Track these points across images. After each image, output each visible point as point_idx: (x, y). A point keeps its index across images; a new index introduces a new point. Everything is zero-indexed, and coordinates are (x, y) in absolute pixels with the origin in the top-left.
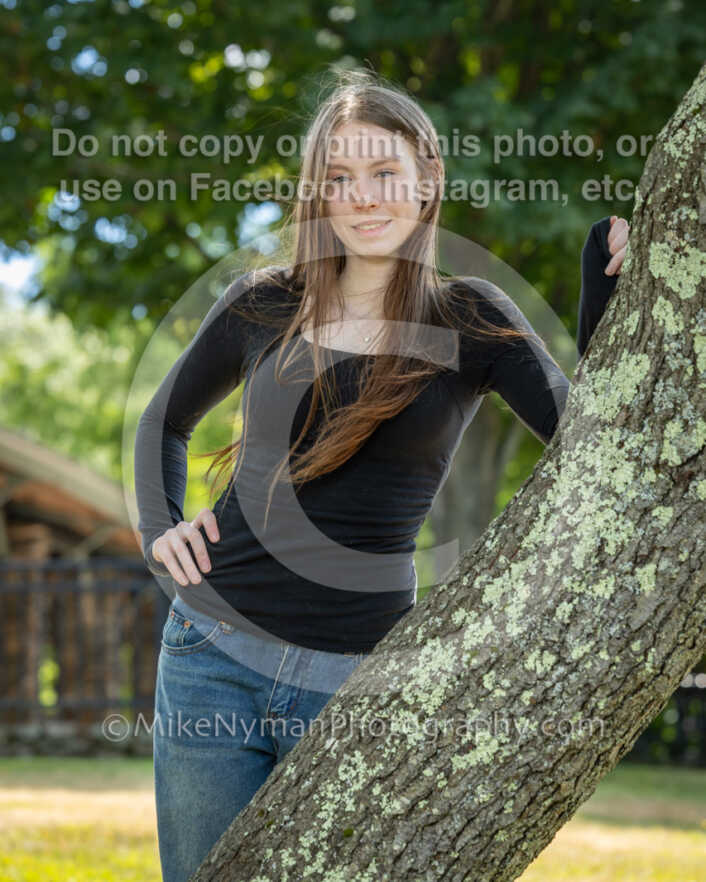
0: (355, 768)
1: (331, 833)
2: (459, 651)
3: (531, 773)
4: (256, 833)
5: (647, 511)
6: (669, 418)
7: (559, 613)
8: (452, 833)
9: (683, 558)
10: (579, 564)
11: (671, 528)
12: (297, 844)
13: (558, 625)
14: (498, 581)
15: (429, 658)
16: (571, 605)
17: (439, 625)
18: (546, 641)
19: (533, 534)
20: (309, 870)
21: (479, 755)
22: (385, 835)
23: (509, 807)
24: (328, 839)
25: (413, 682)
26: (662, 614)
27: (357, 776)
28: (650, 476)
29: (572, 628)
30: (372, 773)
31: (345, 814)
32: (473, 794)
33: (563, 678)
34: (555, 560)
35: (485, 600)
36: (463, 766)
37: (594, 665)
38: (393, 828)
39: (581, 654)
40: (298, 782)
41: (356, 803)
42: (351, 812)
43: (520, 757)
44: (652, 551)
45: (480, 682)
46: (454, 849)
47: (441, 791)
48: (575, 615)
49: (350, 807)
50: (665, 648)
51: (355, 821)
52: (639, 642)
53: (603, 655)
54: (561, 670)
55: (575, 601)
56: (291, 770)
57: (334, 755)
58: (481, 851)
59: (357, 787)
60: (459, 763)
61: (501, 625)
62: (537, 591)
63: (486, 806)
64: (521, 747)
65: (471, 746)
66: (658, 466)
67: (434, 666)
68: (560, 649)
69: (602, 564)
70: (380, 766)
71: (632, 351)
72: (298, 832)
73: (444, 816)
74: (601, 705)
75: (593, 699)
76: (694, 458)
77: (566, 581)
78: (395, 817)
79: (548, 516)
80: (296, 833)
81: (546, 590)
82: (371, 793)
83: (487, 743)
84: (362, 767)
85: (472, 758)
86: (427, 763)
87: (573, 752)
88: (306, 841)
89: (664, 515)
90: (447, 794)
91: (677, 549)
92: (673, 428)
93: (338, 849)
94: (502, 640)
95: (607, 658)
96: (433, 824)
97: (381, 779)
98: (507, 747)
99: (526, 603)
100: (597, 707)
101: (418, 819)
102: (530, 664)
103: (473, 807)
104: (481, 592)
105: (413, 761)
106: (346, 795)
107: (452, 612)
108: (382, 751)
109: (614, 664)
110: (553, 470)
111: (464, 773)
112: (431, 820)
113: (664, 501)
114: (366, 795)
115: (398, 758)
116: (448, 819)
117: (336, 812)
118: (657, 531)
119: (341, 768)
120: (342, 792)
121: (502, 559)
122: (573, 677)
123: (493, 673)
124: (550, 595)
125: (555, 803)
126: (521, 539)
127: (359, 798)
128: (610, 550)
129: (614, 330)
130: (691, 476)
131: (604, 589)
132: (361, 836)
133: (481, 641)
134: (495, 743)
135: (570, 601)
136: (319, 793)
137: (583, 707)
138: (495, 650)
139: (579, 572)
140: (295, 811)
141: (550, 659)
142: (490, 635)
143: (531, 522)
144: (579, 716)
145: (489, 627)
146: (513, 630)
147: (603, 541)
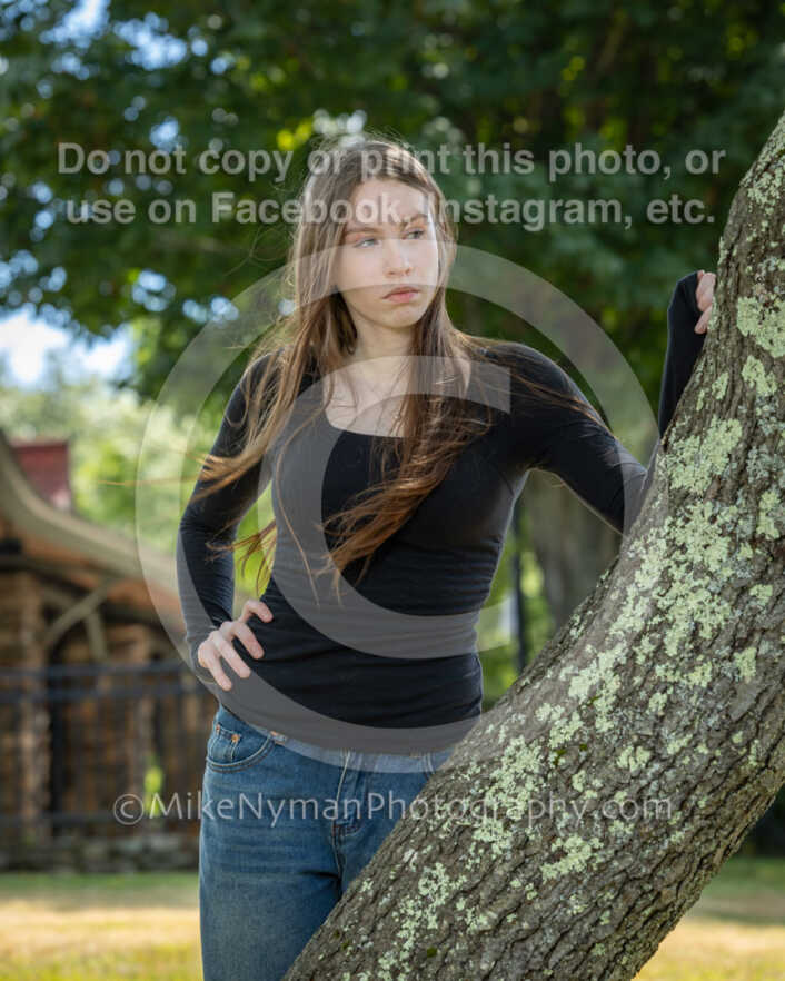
0: (436, 880)
1: (413, 952)
2: (545, 750)
3: (629, 880)
4: (332, 956)
5: (744, 590)
6: (765, 488)
7: (652, 704)
8: (544, 949)
10: (672, 651)
11: (770, 608)
12: (376, 967)
13: (652, 718)
14: (585, 673)
15: (513, 758)
16: (665, 696)
17: (523, 722)
18: (639, 736)
19: (621, 620)
21: (571, 863)
22: (472, 953)
23: (605, 919)
24: (410, 960)
25: (496, 786)
26: (764, 701)
27: (439, 891)
28: (746, 552)
29: (666, 720)
30: (455, 886)
31: (428, 932)
32: (566, 905)
33: (659, 775)
34: (647, 646)
35: (572, 693)
36: (554, 875)
37: (693, 760)
38: (479, 946)
39: (678, 749)
40: (375, 897)
41: (439, 920)
42: (434, 929)
43: (616, 863)
44: (751, 634)
45: (569, 784)
46: (547, 966)
47: (530, 903)
48: (669, 706)
49: (433, 925)
50: (769, 739)
51: (439, 940)
52: (741, 733)
53: (702, 749)
54: (657, 766)
55: (670, 691)
56: (367, 886)
57: (414, 868)
58: (577, 968)
59: (439, 902)
60: (549, 872)
61: (589, 720)
62: (627, 682)
63: (579, 918)
64: (616, 852)
65: (562, 853)
66: (755, 541)
67: (519, 767)
68: (655, 744)
69: (697, 650)
70: (464, 878)
71: (722, 417)
72: (376, 953)
73: (535, 931)
74: (702, 804)
75: (693, 797)
77: (659, 670)
78: (482, 933)
79: (636, 600)
80: (375, 954)
81: (638, 680)
82: (454, 908)
83: (579, 849)
84: (444, 880)
85: (563, 867)
86: (514, 873)
87: (673, 856)
88: (386, 962)
89: (763, 594)
90: (537, 906)
91: (778, 631)
92: (770, 499)
93: (421, 970)
94: (591, 736)
95: (706, 752)
96: (523, 940)
97: (465, 893)
98: (600, 853)
99: (616, 695)
100: (697, 805)
101: (508, 935)
102: (622, 761)
103: (566, 919)
104: (567, 684)
105: (499, 872)
106: (427, 911)
107: (536, 708)
108: (464, 862)
109: (714, 758)
110: (641, 549)
111: (554, 883)
112: (521, 935)
113: (762, 578)
114: (450, 911)
115: (483, 869)
116: (540, 934)
117: (417, 930)
118: (756, 612)
119: (422, 882)
120: (422, 908)
121: (589, 648)
122: (670, 774)
123: (582, 772)
124: (642, 686)
125: (655, 913)
126: (608, 626)
127: (442, 914)
128: (706, 634)
129: (702, 394)
131: (700, 677)
132: (445, 956)
133: (568, 738)
134: (587, 848)
135: (664, 691)
136: (398, 910)
137: (682, 806)
138: (583, 748)
139: (673, 660)
140: (373, 930)
141: (644, 755)
142: (579, 731)
143: (619, 607)
144: (679, 816)
145: (577, 723)
146: (603, 725)
147: (698, 625)
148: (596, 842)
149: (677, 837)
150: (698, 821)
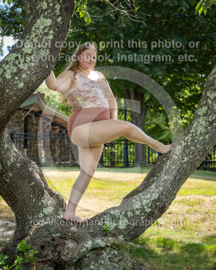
1: (165, 171)
2: (182, 147)
4: (154, 171)
5: (207, 127)
6: (210, 115)
7: (195, 141)
8: (181, 171)
9: (212, 134)
10: (198, 135)
11: (210, 130)
12: (160, 173)
13: (195, 143)
14: (187, 137)
15: (178, 147)
17: (179, 143)
18: (194, 145)
19: (191, 131)
20: (162, 176)
22: (172, 171)
23: (189, 167)
26: (209, 141)
28: (207, 123)
29: (197, 143)
32: (184, 166)
33: (196, 150)
34: (195, 134)
35: (185, 140)
36: (183, 162)
39: (198, 147)
40: (160, 164)
41: (168, 167)
43: (190, 161)
44: (208, 133)
45: (185, 151)
46: (181, 173)
49: (167, 168)
50: (210, 146)
52: (206, 145)
53: (201, 147)
54: (196, 149)
55: (198, 140)
58: (185, 173)
59: (168, 165)
63: (186, 167)
64: (190, 159)
65: (184, 159)
66: (208, 121)
67: (178, 149)
68: (196, 146)
69: (201, 135)
70: (171, 162)
71: (205, 106)
75: (200, 153)
76: (213, 120)
77: (196, 137)
78: (174, 169)
79: (193, 128)
80: (160, 171)
81: (193, 138)
83: (186, 159)
84: (169, 162)
85: (184, 161)
87: (197, 160)
88: (162, 172)
89: (209, 128)
90: (181, 166)
91: (211, 133)
92: (211, 116)
97: (171, 164)
99: (191, 140)
101: (177, 169)
102: (191, 148)
104: (185, 138)
105: (176, 161)
108: (172, 160)
109: (203, 148)
110: (194, 122)
113: (209, 126)
115: (174, 161)
116: (181, 169)
118: (208, 130)
119: (166, 162)
121: (187, 134)
122: (197, 150)
123: (187, 149)
124: (194, 139)
126: (190, 131)
127: (168, 166)
128: (202, 133)
129: (202, 103)
130: (213, 123)
131: (201, 138)
132: (169, 171)
136: (163, 166)
138: (187, 146)
139: (198, 136)
140: (160, 168)
141: (194, 147)
142: (186, 144)
143: (191, 129)
144: (198, 155)
145: (186, 143)
146: (189, 144)
147: (201, 132)
148: (188, 158)
149: (198, 158)
150: (200, 156)
